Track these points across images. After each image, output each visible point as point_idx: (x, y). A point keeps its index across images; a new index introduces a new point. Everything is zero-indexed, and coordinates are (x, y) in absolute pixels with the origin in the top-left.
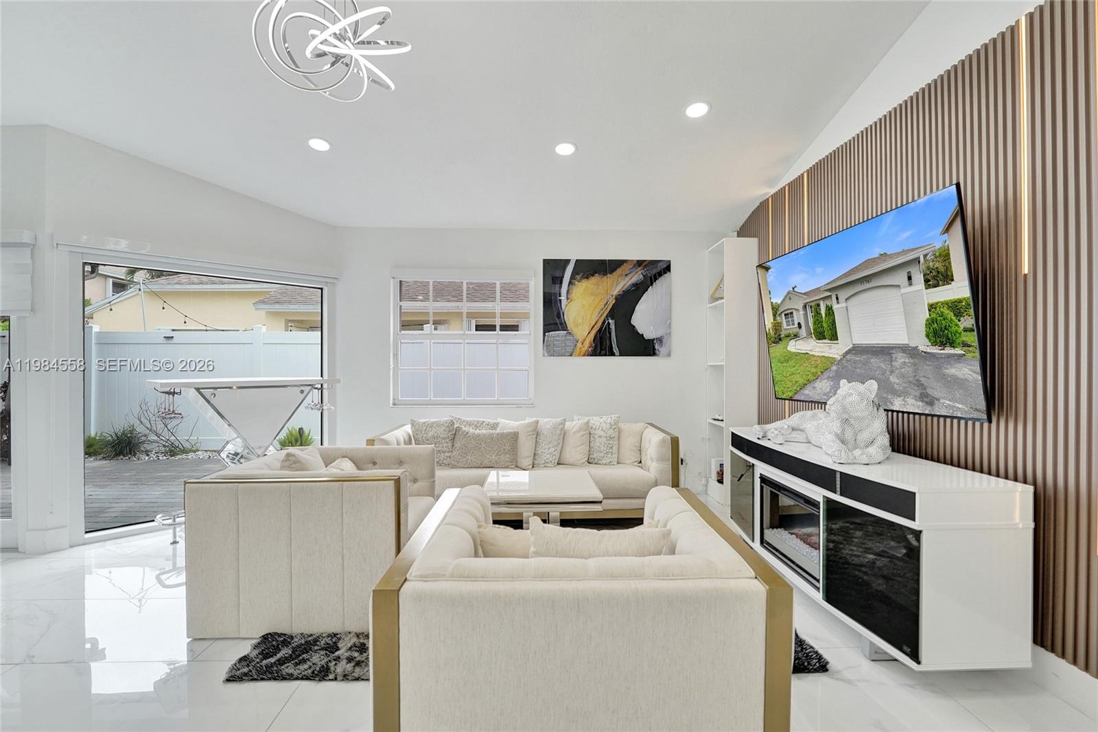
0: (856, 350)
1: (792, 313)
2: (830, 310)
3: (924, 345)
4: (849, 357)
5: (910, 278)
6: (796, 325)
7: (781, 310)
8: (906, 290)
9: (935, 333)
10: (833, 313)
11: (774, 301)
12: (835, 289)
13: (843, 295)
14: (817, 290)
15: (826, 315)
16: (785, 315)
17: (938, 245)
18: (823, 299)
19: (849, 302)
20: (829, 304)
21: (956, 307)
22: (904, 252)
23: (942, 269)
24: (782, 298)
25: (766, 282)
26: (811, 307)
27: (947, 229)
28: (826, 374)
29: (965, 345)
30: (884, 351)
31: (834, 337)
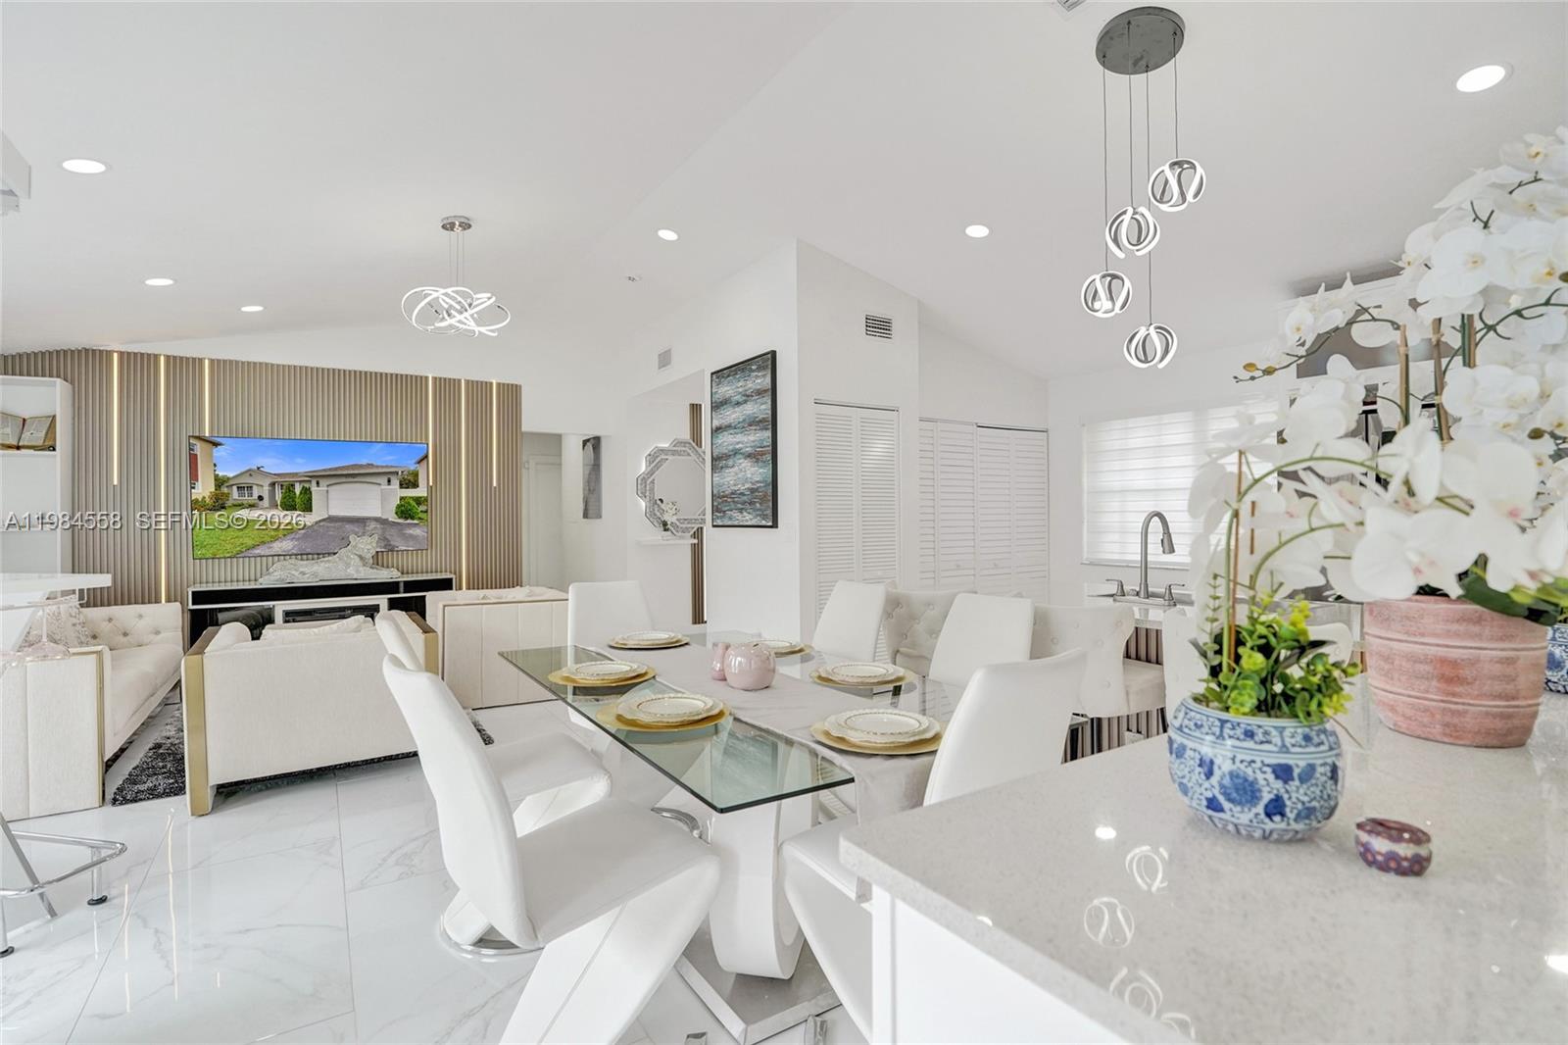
0: (331, 519)
1: (251, 487)
2: (307, 492)
3: (393, 517)
4: (322, 524)
5: (389, 481)
6: (255, 496)
7: (231, 483)
8: (385, 487)
9: (402, 512)
10: (311, 493)
11: (221, 474)
12: (317, 477)
13: (324, 483)
14: (295, 475)
15: (301, 493)
16: (238, 488)
17: (412, 468)
18: (300, 482)
19: (330, 488)
20: (307, 485)
21: (418, 501)
22: (387, 467)
23: (412, 480)
24: (238, 472)
25: (211, 455)
26: (282, 486)
27: (419, 462)
28: (293, 536)
29: (420, 518)
30: (361, 521)
31: (308, 508)
